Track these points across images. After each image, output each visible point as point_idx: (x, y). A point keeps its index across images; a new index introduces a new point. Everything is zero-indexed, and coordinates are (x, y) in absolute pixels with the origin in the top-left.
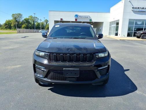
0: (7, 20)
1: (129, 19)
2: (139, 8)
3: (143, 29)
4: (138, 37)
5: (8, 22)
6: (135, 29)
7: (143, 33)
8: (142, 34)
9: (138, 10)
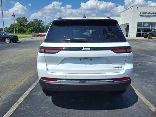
0: (11, 24)
1: (138, 23)
2: (145, 13)
3: (149, 30)
4: (146, 37)
5: (15, 26)
6: (143, 31)
7: (150, 34)
8: (148, 34)
9: (145, 15)
